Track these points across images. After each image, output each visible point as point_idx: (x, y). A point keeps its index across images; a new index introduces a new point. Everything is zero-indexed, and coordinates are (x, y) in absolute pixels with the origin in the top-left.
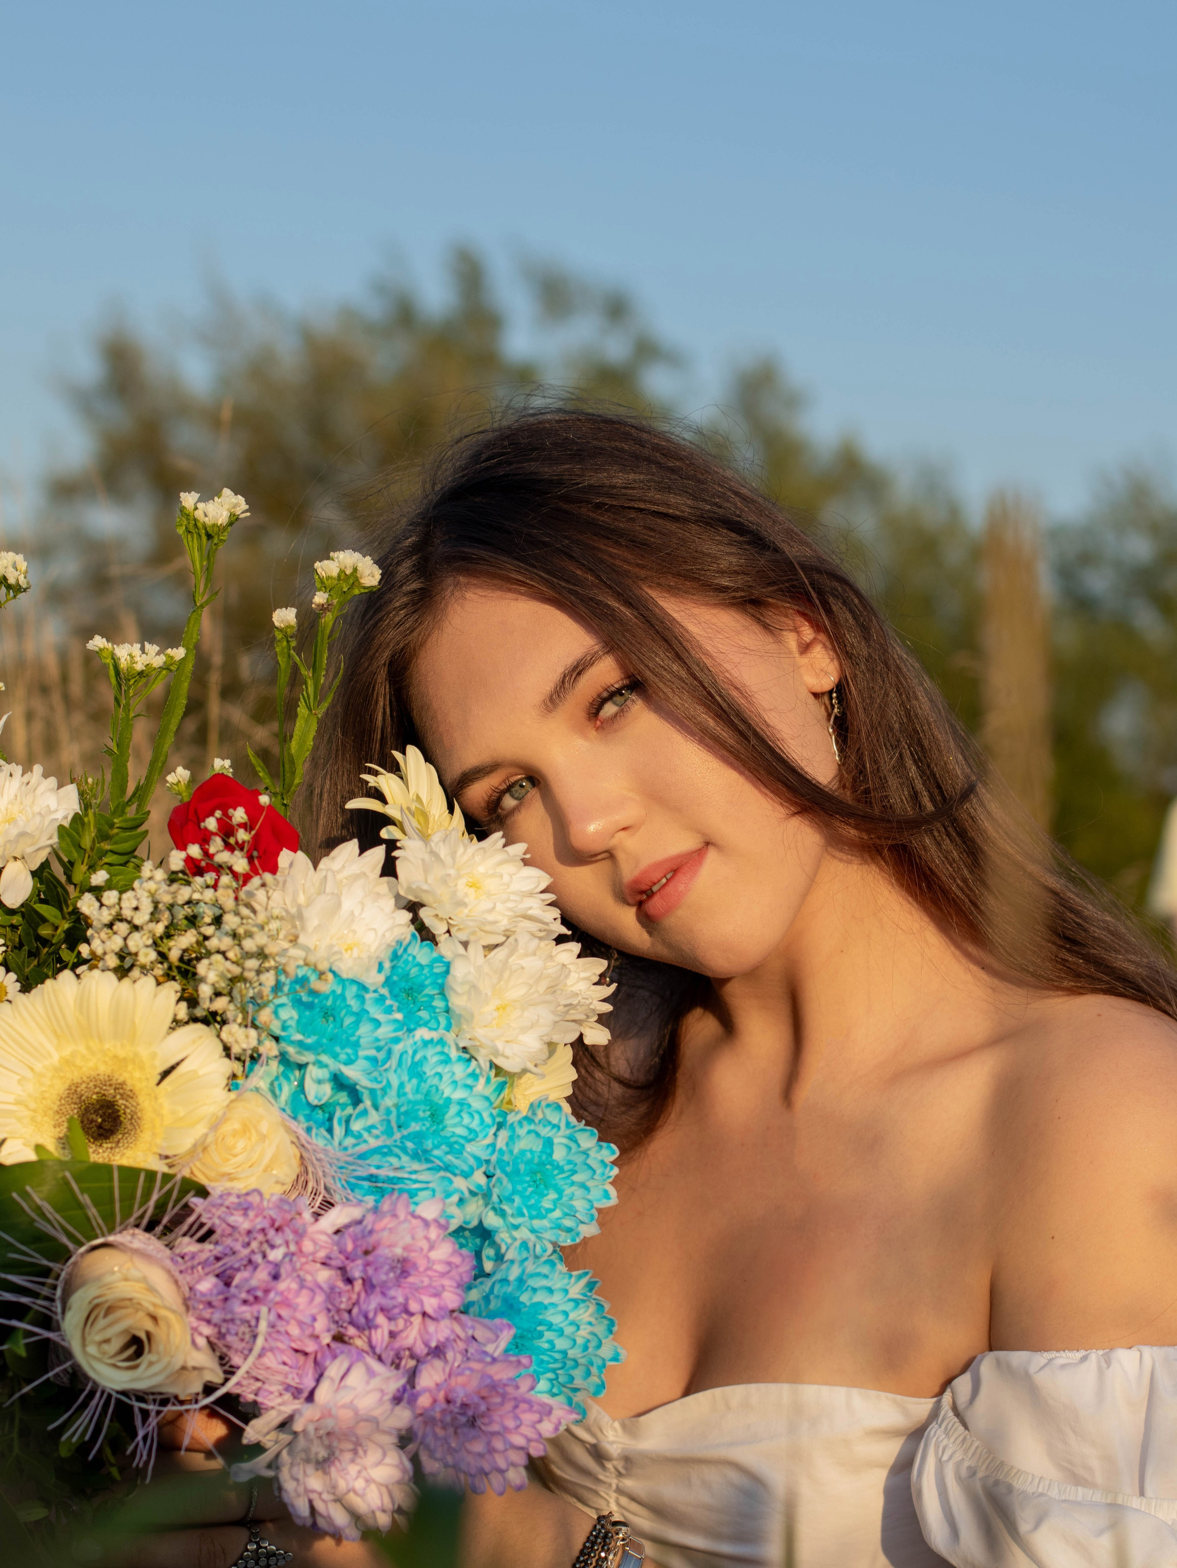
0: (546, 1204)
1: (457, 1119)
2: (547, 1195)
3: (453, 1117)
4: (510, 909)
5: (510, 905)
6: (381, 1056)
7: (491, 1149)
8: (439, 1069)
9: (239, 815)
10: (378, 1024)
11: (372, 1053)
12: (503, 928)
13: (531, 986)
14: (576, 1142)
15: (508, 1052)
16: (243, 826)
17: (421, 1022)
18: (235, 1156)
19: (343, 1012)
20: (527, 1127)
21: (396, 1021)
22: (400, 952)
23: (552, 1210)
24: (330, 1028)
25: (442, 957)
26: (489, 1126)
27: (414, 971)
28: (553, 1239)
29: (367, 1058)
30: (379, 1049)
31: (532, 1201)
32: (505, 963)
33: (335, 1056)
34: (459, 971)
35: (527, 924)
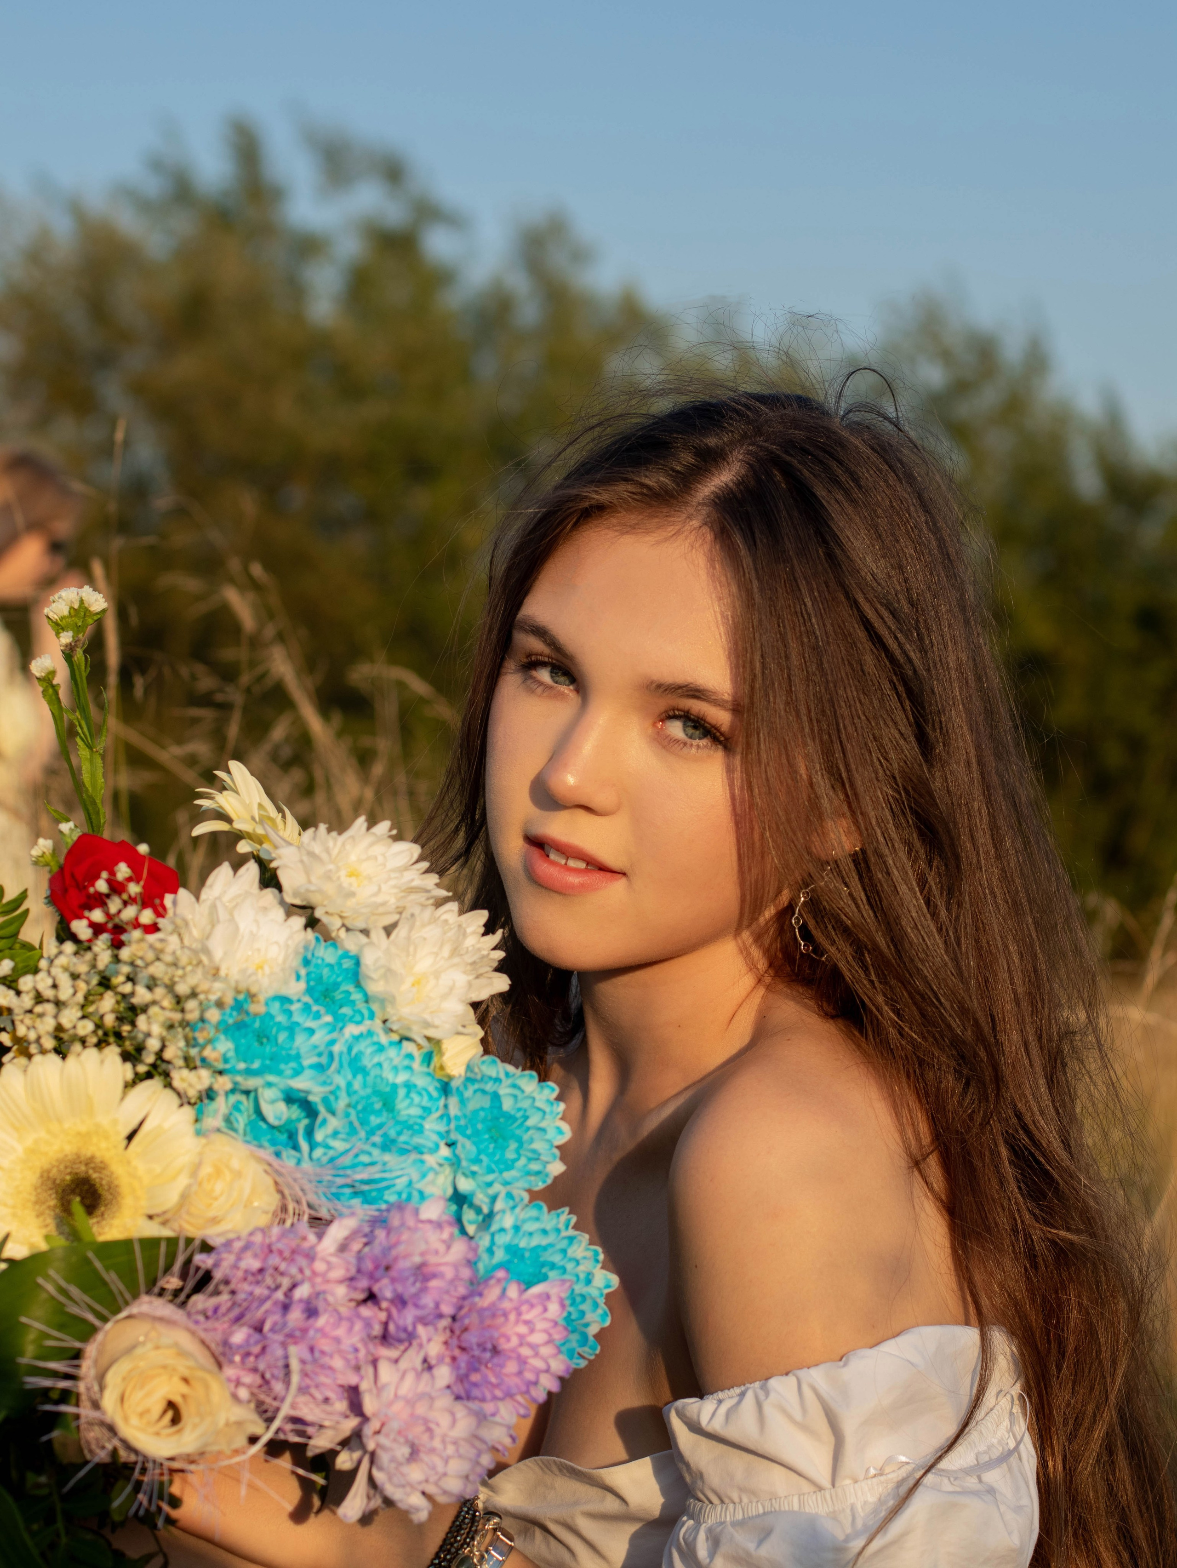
0: (510, 1155)
1: (408, 1101)
2: (508, 1147)
3: (403, 1100)
4: (395, 887)
5: (392, 882)
6: (324, 1060)
7: (445, 1119)
8: (376, 1060)
9: (123, 871)
10: (312, 1031)
11: (314, 1060)
12: (394, 907)
13: (437, 954)
14: (519, 1088)
15: (437, 1022)
16: (129, 879)
17: (347, 1018)
18: (216, 1199)
19: (274, 1031)
20: (472, 1088)
21: (328, 1024)
22: (309, 956)
23: (518, 1159)
24: (268, 1049)
25: (347, 952)
26: (438, 1099)
27: (326, 972)
28: (527, 1186)
29: (311, 1067)
30: (320, 1055)
31: (497, 1157)
32: (408, 938)
33: (280, 1073)
34: (369, 959)
35: (413, 897)
